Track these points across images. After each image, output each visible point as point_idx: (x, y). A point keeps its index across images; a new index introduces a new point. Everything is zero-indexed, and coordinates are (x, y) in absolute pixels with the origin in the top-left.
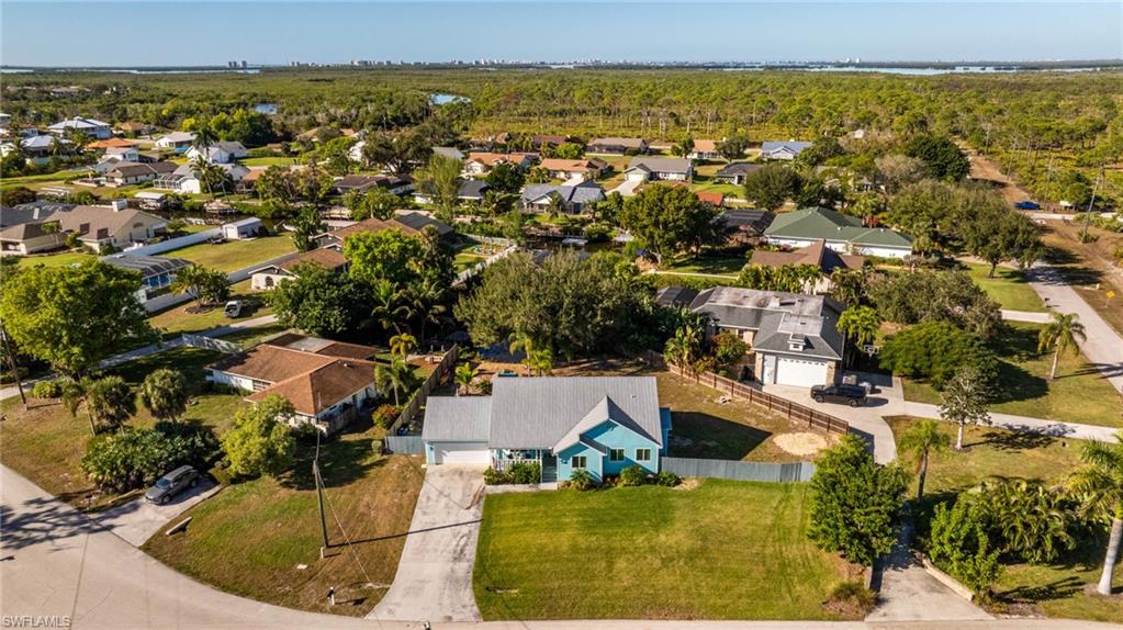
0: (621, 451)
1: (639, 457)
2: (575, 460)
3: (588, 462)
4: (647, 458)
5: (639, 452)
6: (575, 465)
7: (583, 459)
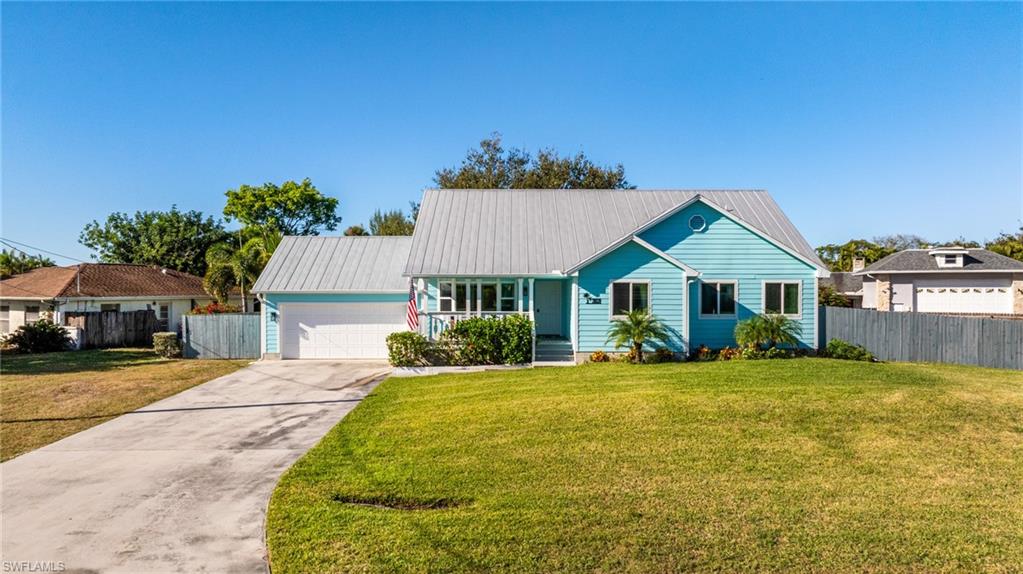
0: (727, 288)
1: (772, 304)
2: (620, 291)
3: (652, 297)
4: (791, 306)
5: (772, 290)
6: (619, 306)
7: (640, 289)
